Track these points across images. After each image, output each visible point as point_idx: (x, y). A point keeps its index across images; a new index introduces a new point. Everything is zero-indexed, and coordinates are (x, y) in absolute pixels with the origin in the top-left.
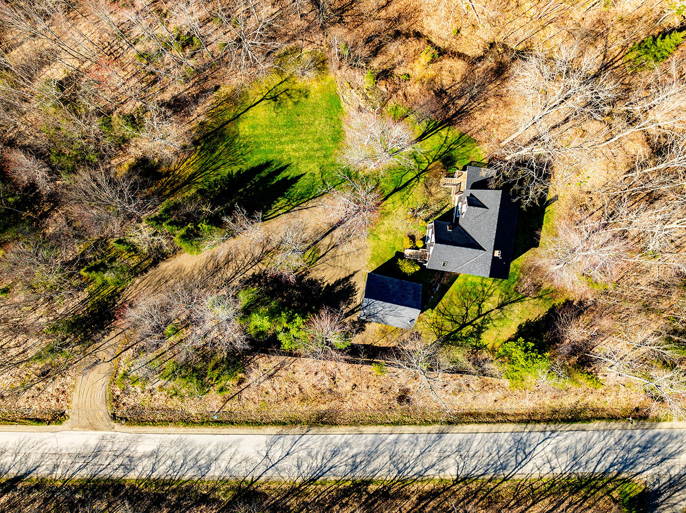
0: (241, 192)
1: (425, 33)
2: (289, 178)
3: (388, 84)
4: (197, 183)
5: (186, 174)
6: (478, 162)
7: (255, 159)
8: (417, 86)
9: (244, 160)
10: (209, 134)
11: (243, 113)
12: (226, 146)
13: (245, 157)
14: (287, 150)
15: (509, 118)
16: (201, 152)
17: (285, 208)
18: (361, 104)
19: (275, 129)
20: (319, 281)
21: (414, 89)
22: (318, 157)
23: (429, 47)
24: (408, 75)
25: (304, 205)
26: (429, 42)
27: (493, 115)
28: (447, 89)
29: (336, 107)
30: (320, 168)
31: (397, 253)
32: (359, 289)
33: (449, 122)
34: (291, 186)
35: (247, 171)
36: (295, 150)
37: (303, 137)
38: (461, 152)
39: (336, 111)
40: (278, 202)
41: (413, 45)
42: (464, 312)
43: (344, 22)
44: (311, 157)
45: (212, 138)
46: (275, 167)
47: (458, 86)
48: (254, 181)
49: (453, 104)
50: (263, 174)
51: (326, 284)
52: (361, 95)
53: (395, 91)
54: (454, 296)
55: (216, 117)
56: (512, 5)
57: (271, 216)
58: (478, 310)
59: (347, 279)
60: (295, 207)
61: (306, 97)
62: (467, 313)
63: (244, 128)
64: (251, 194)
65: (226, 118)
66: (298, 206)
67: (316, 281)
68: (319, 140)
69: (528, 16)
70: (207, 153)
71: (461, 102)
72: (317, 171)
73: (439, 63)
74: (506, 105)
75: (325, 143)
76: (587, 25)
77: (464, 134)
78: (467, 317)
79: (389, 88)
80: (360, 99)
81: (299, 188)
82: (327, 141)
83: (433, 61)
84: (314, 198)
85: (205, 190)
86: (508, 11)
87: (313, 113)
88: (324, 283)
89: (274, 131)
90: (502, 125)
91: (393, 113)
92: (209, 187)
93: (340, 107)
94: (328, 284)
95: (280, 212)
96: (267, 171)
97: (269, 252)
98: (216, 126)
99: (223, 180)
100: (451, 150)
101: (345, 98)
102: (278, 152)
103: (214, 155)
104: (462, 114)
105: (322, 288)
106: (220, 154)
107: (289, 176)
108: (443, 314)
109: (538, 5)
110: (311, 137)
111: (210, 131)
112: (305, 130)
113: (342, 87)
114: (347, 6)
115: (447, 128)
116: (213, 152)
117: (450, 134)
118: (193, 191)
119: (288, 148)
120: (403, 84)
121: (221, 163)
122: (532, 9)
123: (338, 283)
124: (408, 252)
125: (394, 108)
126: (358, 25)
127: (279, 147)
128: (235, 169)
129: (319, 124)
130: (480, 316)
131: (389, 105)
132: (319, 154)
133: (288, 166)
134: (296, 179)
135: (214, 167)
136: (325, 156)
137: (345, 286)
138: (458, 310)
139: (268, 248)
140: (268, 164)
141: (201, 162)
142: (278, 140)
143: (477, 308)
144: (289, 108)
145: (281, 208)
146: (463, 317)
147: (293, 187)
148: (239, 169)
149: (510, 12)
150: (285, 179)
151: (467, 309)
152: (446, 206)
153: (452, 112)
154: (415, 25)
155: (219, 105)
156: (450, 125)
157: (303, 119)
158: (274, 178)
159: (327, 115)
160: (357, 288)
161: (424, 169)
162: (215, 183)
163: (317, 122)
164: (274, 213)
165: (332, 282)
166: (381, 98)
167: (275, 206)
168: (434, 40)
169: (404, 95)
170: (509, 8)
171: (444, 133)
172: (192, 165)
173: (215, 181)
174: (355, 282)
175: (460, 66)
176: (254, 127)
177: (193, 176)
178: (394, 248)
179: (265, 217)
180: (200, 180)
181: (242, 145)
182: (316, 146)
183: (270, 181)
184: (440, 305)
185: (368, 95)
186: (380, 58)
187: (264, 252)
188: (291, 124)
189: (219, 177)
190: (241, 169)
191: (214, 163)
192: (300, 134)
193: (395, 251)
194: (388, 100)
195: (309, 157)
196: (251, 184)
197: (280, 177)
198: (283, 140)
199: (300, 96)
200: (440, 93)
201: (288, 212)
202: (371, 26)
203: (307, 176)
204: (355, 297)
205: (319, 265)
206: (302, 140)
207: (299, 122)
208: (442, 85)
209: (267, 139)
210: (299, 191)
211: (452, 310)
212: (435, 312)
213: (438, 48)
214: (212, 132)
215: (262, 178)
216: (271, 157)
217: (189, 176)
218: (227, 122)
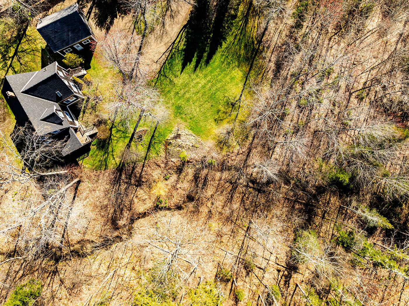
0: (211, 34)
1: (176, 213)
2: (188, 64)
3: (174, 165)
4: (241, 20)
5: (251, 21)
6: (84, 158)
7: (217, 60)
8: (156, 177)
9: (223, 55)
10: (256, 55)
11: (245, 82)
12: (240, 55)
13: (224, 57)
14: (203, 80)
15: (88, 200)
16: (253, 41)
17: (177, 44)
18: (180, 140)
19: (219, 87)
20: (123, 15)
21: (157, 174)
22: (181, 90)
23: (167, 205)
24: (167, 180)
25: (167, 54)
26: (169, 209)
27: (98, 194)
28: (137, 189)
29: (194, 128)
30: (174, 84)
31: (90, 67)
32: (96, 28)
33: (120, 169)
34: (184, 60)
35: (217, 49)
36: (198, 83)
37: (199, 95)
38: (99, 157)
39: (192, 125)
40: (184, 45)
41: (176, 199)
42: (21, 61)
43: (228, 182)
44: (185, 86)
45: (252, 54)
46: (202, 64)
47: (132, 196)
48: (208, 47)
49: (127, 183)
50: (205, 54)
51: (118, 17)
52: (184, 146)
53: (166, 164)
54: (35, 66)
55: (259, 69)
56: (137, 266)
57: (181, 33)
58: (13, 68)
59: (108, 29)
60: (172, 49)
61: (215, 120)
62: (20, 62)
63: (238, 74)
64: (203, 37)
65: (253, 72)
66: (171, 51)
67: (125, 14)
68: (188, 100)
69: (122, 268)
70: (248, 43)
71: (123, 187)
72: (176, 80)
73: (154, 200)
74: (96, 206)
75: (184, 101)
76: (84, 288)
77: (105, 169)
78: (18, 60)
79: (171, 163)
80: (183, 143)
81: (178, 62)
82: (183, 103)
83: (158, 199)
84: (165, 63)
85: (233, 20)
86: (137, 261)
87: (204, 113)
88: (120, 16)
89: (219, 85)
90: (88, 192)
91: (157, 149)
92: (232, 24)
93: (191, 129)
94: (117, 18)
95: (178, 40)
96: (205, 58)
97: (166, 11)
98: (255, 62)
99: (227, 34)
100: (106, 153)
101: (192, 137)
102: (207, 75)
103: (243, 44)
104: (116, 181)
105: (119, 13)
106: (240, 47)
107: (190, 65)
108: (33, 50)
109: (121, 278)
110: (195, 98)
111: (256, 57)
112: (201, 100)
113: (199, 142)
114: (233, 193)
115: (118, 164)
116: (246, 46)
117: (113, 162)
118: (239, 14)
119: (203, 82)
120: (165, 172)
121: (236, 43)
122: (123, 274)
123: (112, 23)
124: (83, 72)
125: (158, 153)
126: (218, 186)
127: (208, 79)
128: (224, 45)
129: (195, 110)
130: (11, 66)
131: (163, 153)
132: (182, 92)
133: (195, 70)
134: (184, 66)
135: (238, 37)
136: (178, 93)
137: (106, 24)
138: (26, 59)
139: (169, 13)
140: (207, 62)
141: (247, 34)
142: (212, 82)
143: (16, 70)
144: (220, 106)
145: (179, 42)
146: (20, 58)
147: (182, 60)
148: (222, 47)
149: (135, 262)
150: (191, 61)
151: (21, 64)
152: (83, 117)
153: (123, 176)
154: (185, 212)
155: (263, 76)
156: (118, 167)
157: (207, 106)
158: (198, 56)
159: (195, 119)
160: (98, 28)
161: (113, 129)
162: (230, 28)
163: (198, 110)
164: (181, 36)
165: (115, 21)
166: (171, 152)
167: (184, 41)
168: (167, 212)
169: (159, 166)
170: (138, 263)
171: (118, 160)
172: (252, 29)
173: (231, 29)
174: (101, 31)
175: (140, 208)
176: (232, 79)
177: (246, 22)
178: (94, 69)
179: (185, 30)
180: (240, 23)
181: (231, 62)
182: (187, 95)
183: (198, 53)
184: (40, 55)
185: (180, 149)
186: (190, 177)
187: (170, 8)
188: (212, 97)
189: (230, 33)
190: (221, 48)
191: (239, 39)
192: (202, 96)
193: (92, 67)
194: (166, 155)
195: (186, 85)
196: (208, 43)
197: (194, 60)
198: (210, 84)
199: (219, 117)
200: (139, 183)
201: (174, 43)
202: (210, 191)
203: (179, 72)
204: (95, 22)
205: (131, 25)
206: (198, 93)
207: (209, 102)
208: (142, 189)
209: (219, 77)
210: (177, 61)
211: (30, 57)
212: (40, 48)
213: (161, 209)
214: (255, 57)
215: (205, 52)
216: (209, 68)
217: (248, 21)
218: (250, 70)
